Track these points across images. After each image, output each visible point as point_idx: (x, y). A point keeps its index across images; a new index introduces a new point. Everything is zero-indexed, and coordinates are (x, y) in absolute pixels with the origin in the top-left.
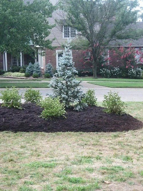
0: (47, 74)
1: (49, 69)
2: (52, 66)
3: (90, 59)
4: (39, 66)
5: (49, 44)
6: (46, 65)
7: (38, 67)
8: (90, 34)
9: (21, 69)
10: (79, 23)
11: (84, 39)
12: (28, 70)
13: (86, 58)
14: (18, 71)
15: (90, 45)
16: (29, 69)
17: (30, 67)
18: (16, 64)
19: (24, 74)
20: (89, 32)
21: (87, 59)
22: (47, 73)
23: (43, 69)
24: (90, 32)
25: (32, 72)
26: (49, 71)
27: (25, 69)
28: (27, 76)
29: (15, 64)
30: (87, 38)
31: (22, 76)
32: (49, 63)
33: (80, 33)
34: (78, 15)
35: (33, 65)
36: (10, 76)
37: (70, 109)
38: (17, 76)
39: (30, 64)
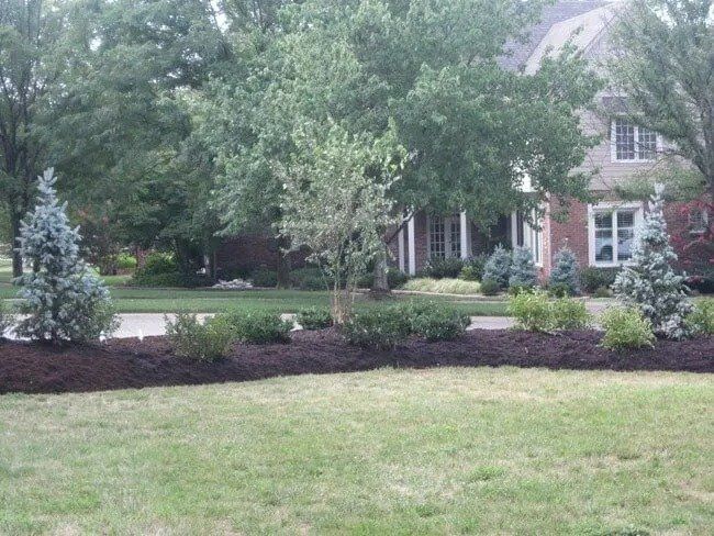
0: (557, 284)
1: (565, 269)
2: (573, 256)
3: (706, 236)
4: (530, 257)
5: (584, 185)
6: (553, 254)
7: (525, 262)
8: (706, 151)
9: (464, 268)
10: (672, 115)
11: (686, 165)
12: (490, 271)
13: (693, 231)
14: (454, 274)
15: (708, 185)
16: (493, 267)
17: (499, 262)
18: (443, 250)
19: (476, 285)
20: (704, 144)
21: (698, 236)
22: (556, 280)
23: (542, 269)
24: (707, 142)
25: (506, 277)
26: (565, 275)
27: (481, 266)
28: (490, 291)
29: (438, 250)
30: (698, 162)
31: (473, 293)
32: (564, 249)
33: (674, 146)
34: (666, 92)
35: (508, 255)
36: (429, 290)
37: (661, 336)
38: (454, 292)
39: (499, 250)
